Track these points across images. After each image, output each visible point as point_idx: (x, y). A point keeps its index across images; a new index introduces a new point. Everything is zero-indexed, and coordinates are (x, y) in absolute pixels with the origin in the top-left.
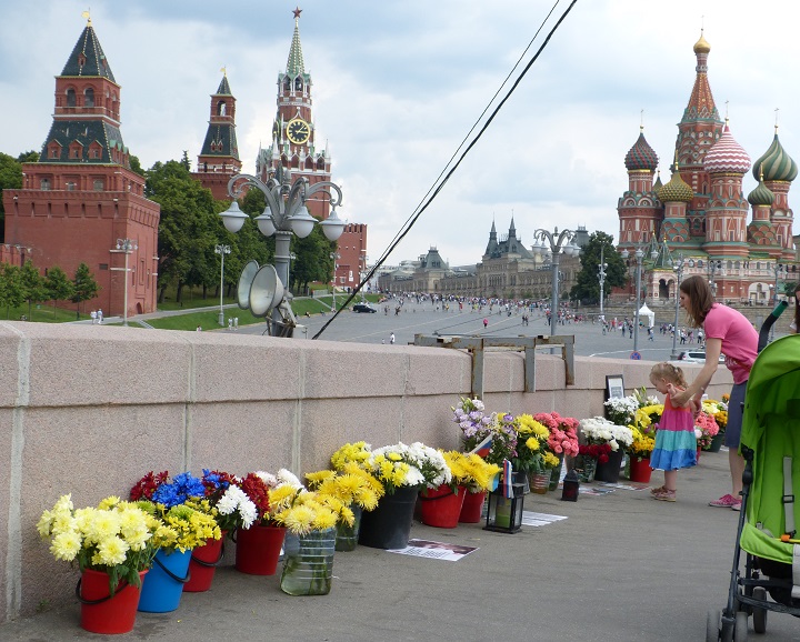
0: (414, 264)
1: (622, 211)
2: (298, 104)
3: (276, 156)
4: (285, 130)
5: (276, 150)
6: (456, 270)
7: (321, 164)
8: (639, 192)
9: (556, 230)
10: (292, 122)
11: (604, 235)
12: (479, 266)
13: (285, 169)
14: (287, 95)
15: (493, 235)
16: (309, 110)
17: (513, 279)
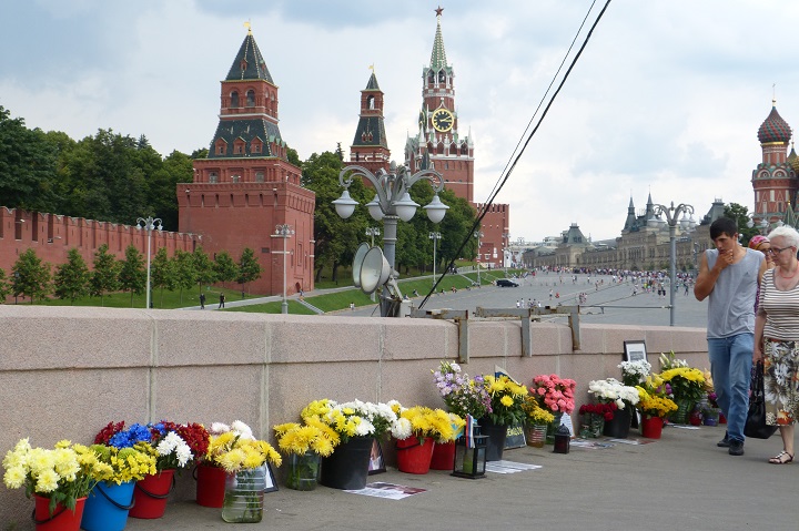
0: (557, 239)
1: (756, 183)
2: (442, 95)
3: (423, 143)
4: (430, 120)
5: (423, 139)
6: (597, 244)
7: (465, 150)
8: (773, 164)
9: (672, 204)
10: (437, 111)
11: (738, 206)
12: (618, 240)
13: (431, 155)
14: (431, 87)
15: (631, 211)
16: (452, 100)
17: (652, 252)
